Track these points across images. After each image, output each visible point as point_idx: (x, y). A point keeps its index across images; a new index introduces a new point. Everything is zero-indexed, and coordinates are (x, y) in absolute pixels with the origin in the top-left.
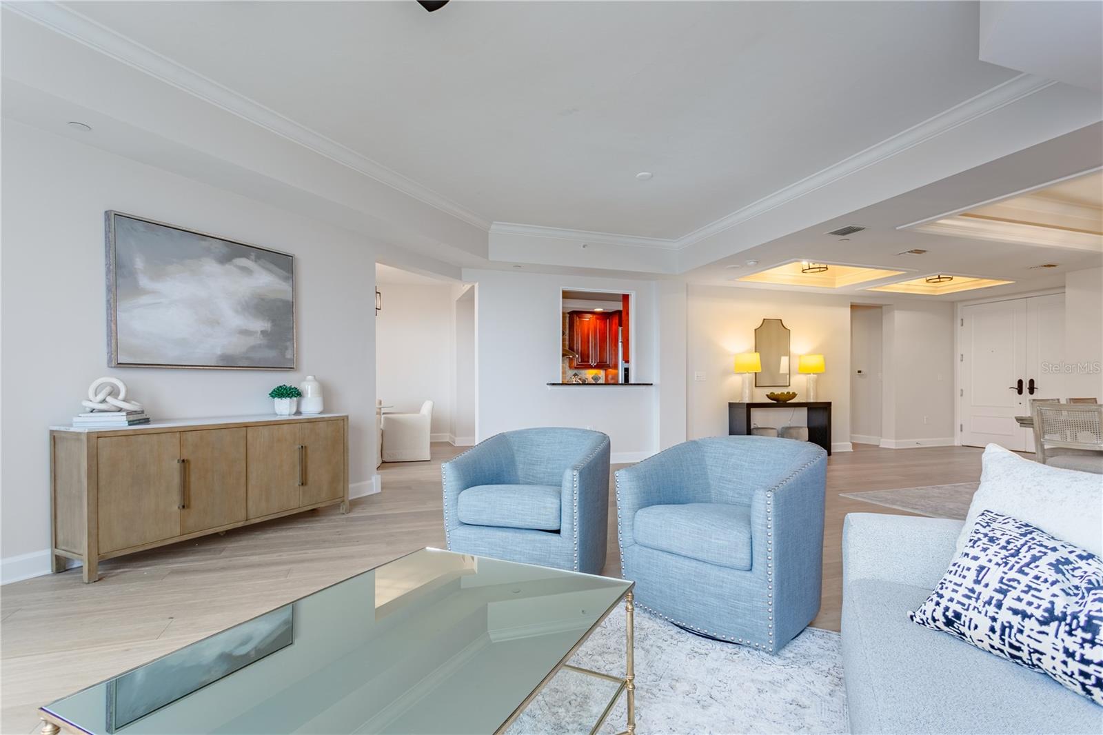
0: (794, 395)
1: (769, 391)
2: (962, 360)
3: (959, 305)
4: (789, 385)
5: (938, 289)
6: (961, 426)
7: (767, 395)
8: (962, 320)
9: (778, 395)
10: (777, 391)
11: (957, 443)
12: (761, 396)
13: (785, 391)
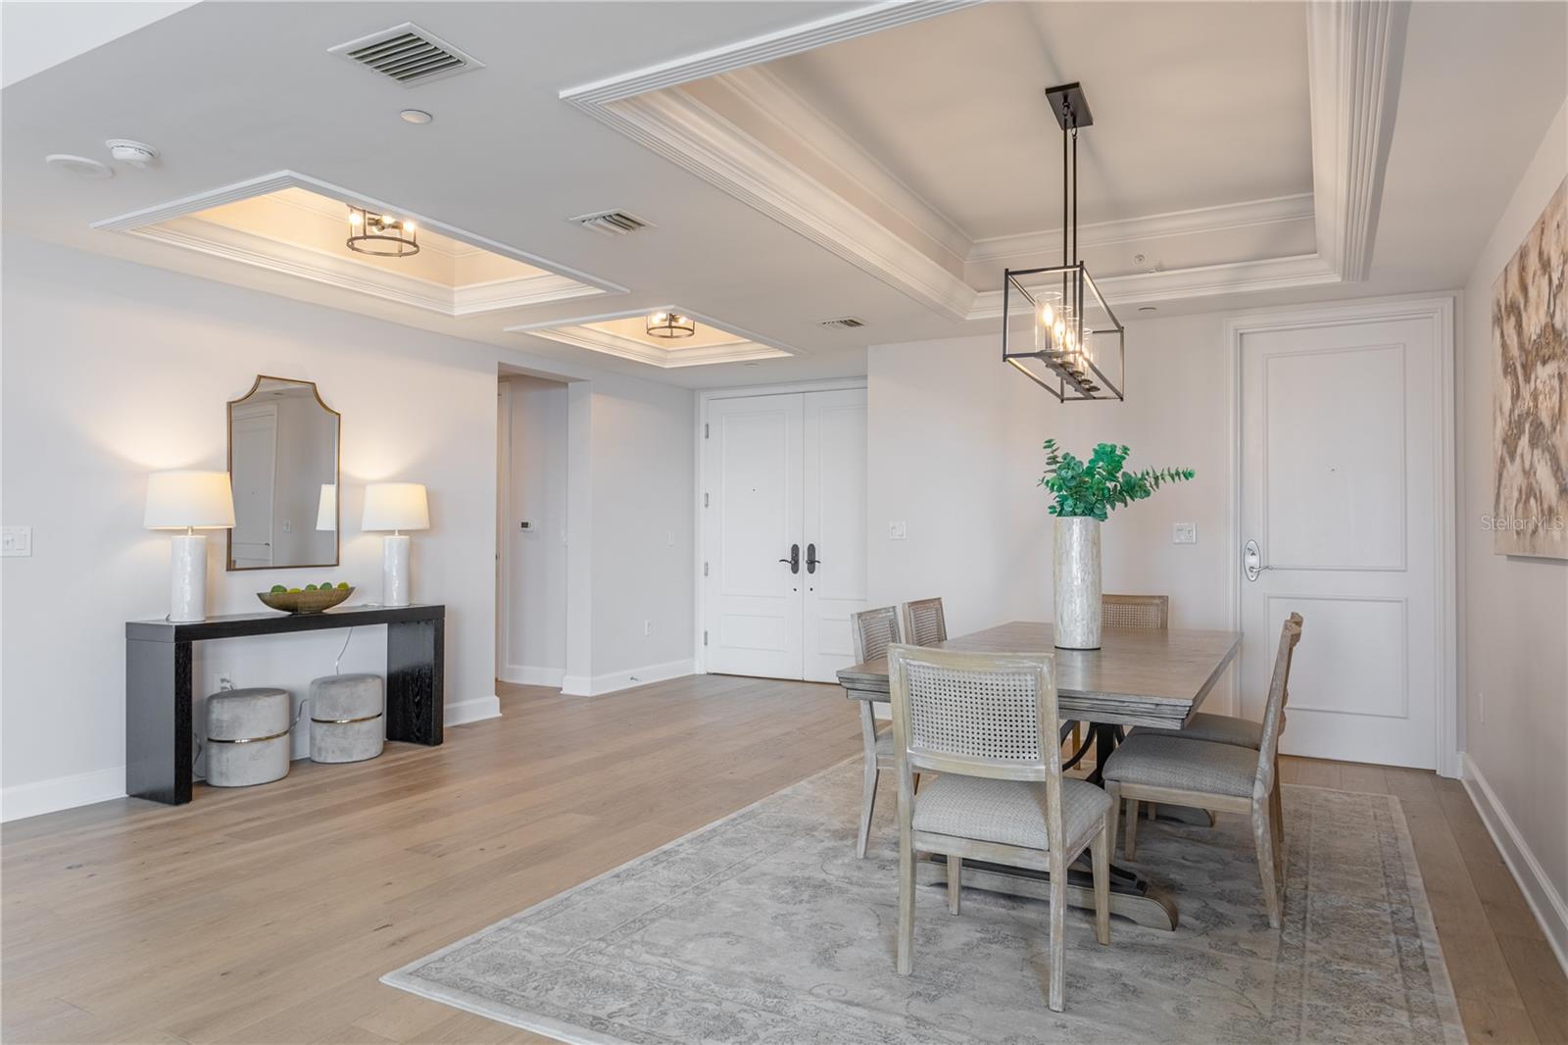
0: (346, 592)
1: (267, 581)
2: (707, 506)
3: (703, 399)
4: (338, 565)
5: (670, 356)
6: (706, 633)
7: (260, 595)
8: (707, 426)
9: (297, 593)
10: (297, 581)
11: (700, 669)
12: (243, 599)
13: (316, 578)
